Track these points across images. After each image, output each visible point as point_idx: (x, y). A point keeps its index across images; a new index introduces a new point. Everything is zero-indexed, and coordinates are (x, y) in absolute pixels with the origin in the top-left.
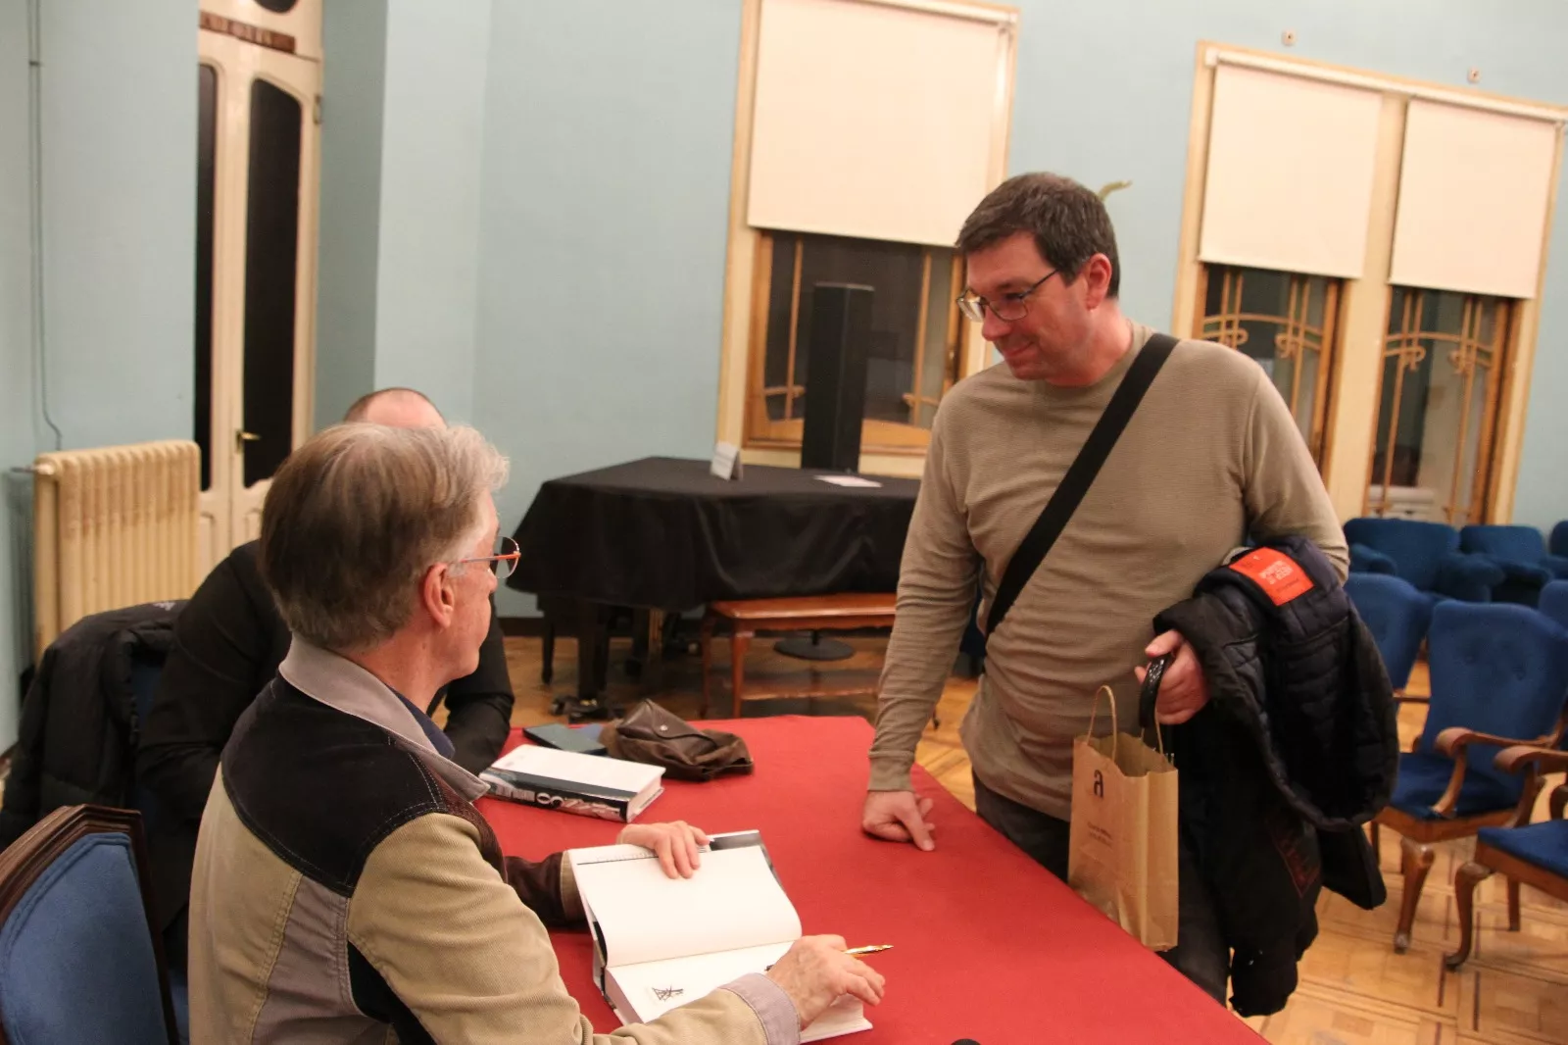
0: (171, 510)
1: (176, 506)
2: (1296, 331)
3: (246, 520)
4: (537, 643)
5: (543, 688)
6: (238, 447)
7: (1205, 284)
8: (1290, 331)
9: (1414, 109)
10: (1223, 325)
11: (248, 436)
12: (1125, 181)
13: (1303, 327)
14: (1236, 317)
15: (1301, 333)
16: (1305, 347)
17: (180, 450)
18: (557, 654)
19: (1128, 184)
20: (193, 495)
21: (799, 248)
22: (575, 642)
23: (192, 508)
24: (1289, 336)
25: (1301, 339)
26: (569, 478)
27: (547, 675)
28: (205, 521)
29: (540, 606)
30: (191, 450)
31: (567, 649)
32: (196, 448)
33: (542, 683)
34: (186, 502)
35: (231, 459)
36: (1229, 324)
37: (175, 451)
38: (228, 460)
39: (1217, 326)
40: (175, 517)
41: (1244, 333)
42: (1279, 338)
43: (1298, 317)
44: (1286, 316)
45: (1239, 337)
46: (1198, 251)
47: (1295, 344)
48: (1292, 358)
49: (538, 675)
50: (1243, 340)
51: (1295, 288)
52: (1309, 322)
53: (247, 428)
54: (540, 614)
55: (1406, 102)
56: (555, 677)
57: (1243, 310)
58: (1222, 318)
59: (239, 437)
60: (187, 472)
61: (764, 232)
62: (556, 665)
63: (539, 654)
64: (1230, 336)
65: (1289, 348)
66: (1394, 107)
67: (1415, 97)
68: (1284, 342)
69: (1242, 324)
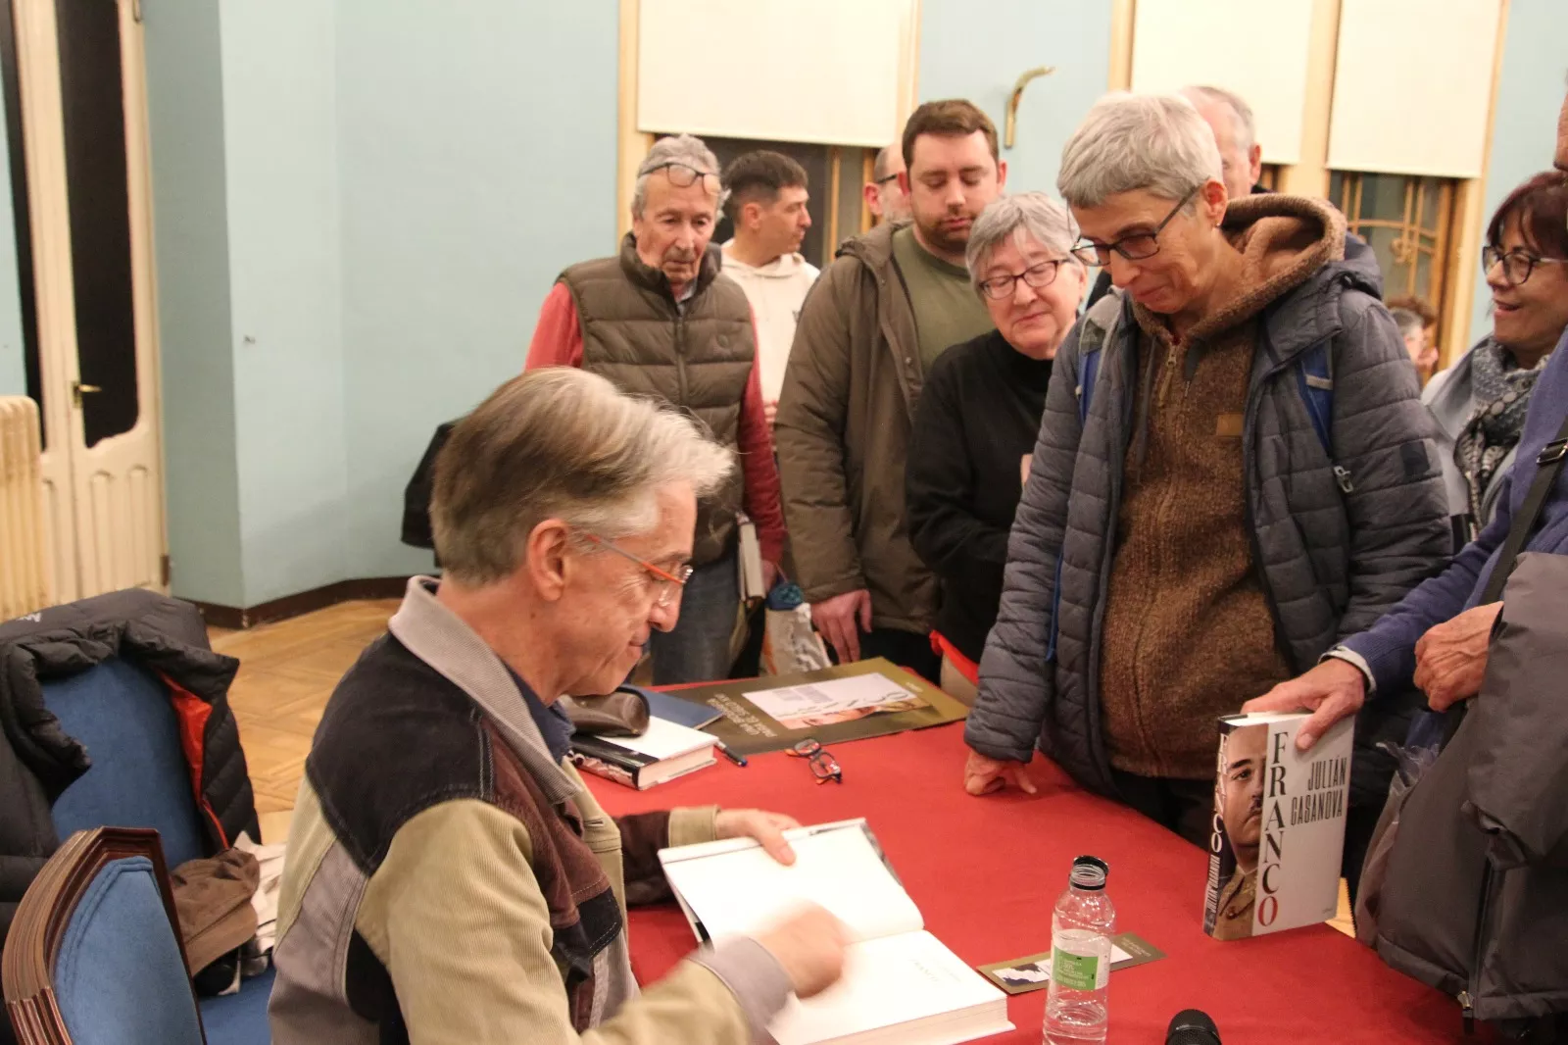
0: (9, 477)
1: (14, 471)
3: (91, 485)
6: (76, 402)
11: (86, 388)
17: (15, 408)
19: (1049, 69)
20: (33, 459)
23: (33, 472)
28: (45, 488)
30: (28, 408)
32: (32, 403)
34: (27, 468)
35: (68, 415)
37: (9, 409)
38: (66, 417)
40: (14, 484)
53: (85, 378)
59: (76, 389)
60: (24, 431)
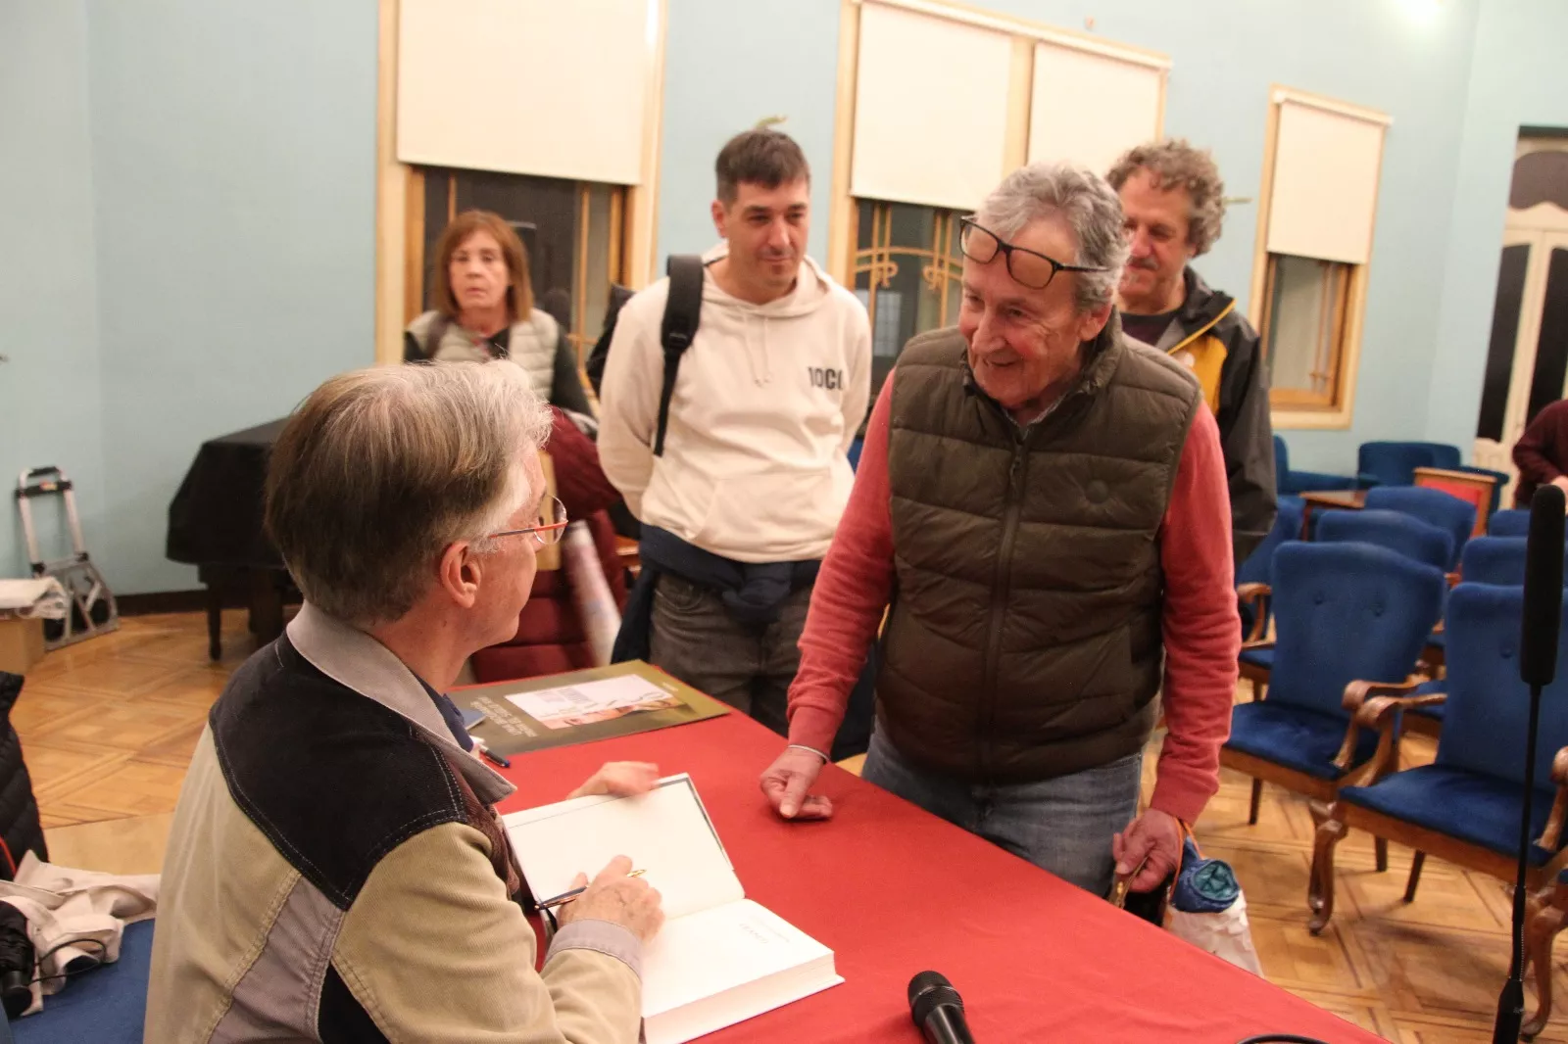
2: (941, 263)
4: (201, 618)
5: (211, 666)
7: (856, 217)
8: (936, 262)
9: (1042, 53)
10: (875, 259)
12: (780, 116)
13: (947, 259)
14: (886, 251)
15: (946, 265)
16: (950, 279)
18: (224, 628)
19: (784, 119)
21: (453, 185)
22: (243, 614)
24: (935, 269)
25: (946, 271)
26: (231, 436)
27: (216, 651)
29: (202, 578)
31: (235, 620)
33: (209, 660)
36: (880, 258)
39: (869, 259)
41: (894, 266)
42: (926, 270)
43: (943, 250)
44: (931, 247)
45: (890, 269)
46: (850, 186)
47: (942, 276)
48: (938, 290)
49: (206, 652)
50: (893, 274)
51: (939, 221)
52: (952, 254)
54: (203, 586)
55: (1033, 45)
56: (225, 652)
57: (893, 243)
58: (874, 252)
61: (416, 168)
62: (224, 640)
63: (206, 628)
64: (881, 269)
65: (935, 279)
66: (1024, 48)
67: (1041, 41)
68: (931, 274)
69: (893, 257)
